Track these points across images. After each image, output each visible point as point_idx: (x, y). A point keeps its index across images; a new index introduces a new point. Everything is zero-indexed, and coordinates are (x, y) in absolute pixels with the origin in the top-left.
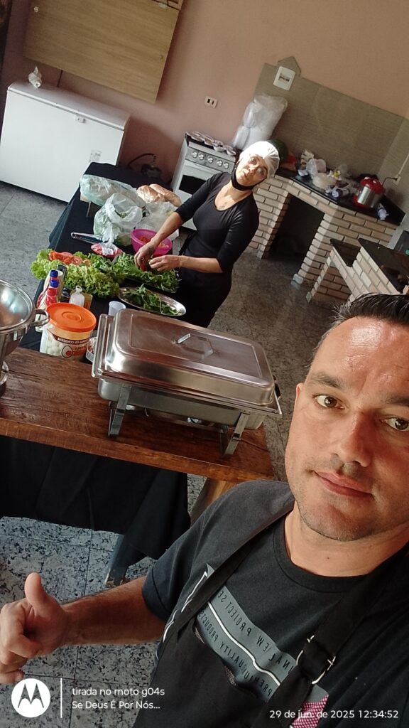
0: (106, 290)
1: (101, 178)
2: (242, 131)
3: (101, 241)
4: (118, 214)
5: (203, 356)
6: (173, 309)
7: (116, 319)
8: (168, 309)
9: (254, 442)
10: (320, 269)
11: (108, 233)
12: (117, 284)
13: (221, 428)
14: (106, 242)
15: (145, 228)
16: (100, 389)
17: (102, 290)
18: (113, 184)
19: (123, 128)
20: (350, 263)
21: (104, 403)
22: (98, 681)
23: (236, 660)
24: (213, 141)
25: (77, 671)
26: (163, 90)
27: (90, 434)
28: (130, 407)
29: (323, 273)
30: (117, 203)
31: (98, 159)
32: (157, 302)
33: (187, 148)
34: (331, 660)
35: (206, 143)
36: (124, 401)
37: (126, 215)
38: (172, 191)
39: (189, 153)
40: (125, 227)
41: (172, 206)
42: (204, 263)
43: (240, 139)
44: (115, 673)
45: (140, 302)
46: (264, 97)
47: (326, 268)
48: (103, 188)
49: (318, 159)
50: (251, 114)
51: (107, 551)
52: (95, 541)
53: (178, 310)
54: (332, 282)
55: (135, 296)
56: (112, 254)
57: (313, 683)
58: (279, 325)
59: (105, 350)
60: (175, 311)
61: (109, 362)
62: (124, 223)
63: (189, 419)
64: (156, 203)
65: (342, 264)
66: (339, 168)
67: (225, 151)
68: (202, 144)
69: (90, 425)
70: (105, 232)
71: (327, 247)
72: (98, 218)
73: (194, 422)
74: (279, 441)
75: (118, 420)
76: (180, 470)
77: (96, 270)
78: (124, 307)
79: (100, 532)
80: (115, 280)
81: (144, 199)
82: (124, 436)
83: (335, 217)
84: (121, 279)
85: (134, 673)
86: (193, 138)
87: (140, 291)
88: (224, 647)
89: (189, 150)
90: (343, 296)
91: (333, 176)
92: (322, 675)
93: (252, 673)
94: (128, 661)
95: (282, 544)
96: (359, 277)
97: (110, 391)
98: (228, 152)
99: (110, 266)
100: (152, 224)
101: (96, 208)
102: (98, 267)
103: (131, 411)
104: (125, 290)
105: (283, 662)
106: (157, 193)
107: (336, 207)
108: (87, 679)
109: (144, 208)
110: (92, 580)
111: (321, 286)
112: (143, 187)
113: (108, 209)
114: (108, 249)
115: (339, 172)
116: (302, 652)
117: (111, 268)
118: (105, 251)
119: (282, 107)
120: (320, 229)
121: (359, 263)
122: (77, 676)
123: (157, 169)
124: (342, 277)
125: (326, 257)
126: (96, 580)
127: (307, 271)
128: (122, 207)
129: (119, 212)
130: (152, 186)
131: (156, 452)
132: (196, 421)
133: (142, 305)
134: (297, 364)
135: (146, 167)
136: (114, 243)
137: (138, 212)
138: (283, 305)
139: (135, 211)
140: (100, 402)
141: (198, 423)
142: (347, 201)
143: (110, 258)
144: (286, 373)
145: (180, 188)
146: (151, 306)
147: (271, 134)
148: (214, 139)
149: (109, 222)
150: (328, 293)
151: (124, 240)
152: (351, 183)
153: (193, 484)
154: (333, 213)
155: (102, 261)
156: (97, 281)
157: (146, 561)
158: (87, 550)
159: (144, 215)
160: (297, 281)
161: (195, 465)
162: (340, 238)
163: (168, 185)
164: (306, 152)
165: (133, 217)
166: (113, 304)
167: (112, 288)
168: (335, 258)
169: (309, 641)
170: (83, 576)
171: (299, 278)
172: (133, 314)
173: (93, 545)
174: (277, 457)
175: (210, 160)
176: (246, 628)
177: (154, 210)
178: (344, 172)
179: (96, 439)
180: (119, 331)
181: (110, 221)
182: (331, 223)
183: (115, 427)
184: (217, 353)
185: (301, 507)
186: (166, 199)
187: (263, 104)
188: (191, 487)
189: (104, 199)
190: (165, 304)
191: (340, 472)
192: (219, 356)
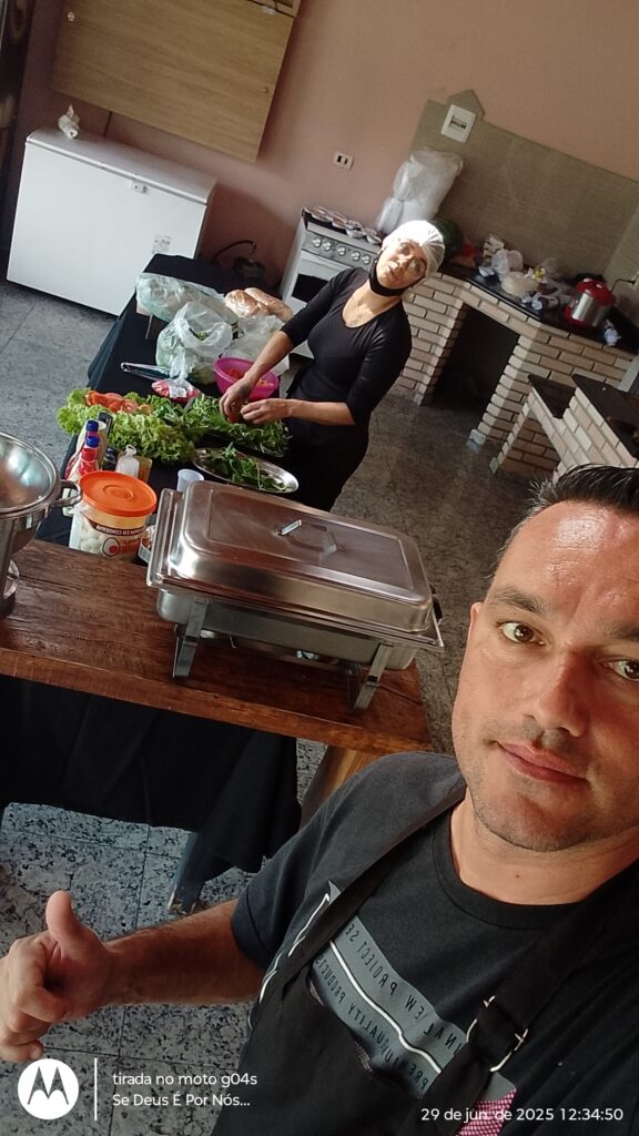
0: (173, 452)
1: (168, 279)
2: (391, 206)
3: (168, 376)
4: (195, 334)
5: (321, 556)
6: (279, 481)
7: (187, 497)
8: (270, 483)
9: (401, 690)
10: (512, 421)
11: (178, 364)
12: (191, 443)
13: (349, 667)
14: (175, 377)
15: (234, 356)
16: (160, 604)
17: (168, 452)
18: (186, 287)
19: (205, 201)
20: (558, 413)
21: (167, 626)
22: (155, 1059)
23: (373, 1033)
24: (345, 221)
25: (124, 1043)
26: (268, 143)
27: (145, 675)
28: (207, 634)
29: (516, 429)
30: (193, 317)
31: (166, 249)
32: (254, 471)
33: (305, 233)
34: (521, 1036)
35: (334, 225)
36: (197, 623)
37: (207, 335)
38: (281, 299)
39: (308, 240)
40: (206, 354)
41: (279, 321)
42: (326, 411)
43: (388, 218)
44: (182, 1046)
45: (226, 472)
46: (425, 153)
47: (521, 419)
48: (171, 293)
49: (510, 250)
50: (405, 179)
51: (172, 858)
52: (153, 842)
53: (286, 484)
54: (531, 442)
55: (219, 461)
56: (185, 396)
57: (493, 1069)
58: (447, 510)
59: (168, 544)
60: (281, 485)
61: (175, 563)
62: (204, 348)
63: (299, 652)
64: (254, 317)
65: (546, 414)
66: (543, 264)
67: (365, 237)
68: (328, 225)
69: (144, 661)
70: (174, 362)
71: (523, 388)
72: (163, 341)
73: (307, 658)
74: (444, 690)
75: (187, 653)
76: (284, 731)
77: (158, 420)
78: (202, 478)
79: (163, 828)
80: (189, 437)
81: (235, 311)
82: (198, 678)
83: (535, 341)
84: (199, 435)
85: (212, 1048)
86: (314, 216)
87: (227, 454)
88: (355, 1012)
89: (307, 236)
90: (548, 464)
91: (534, 277)
92: (507, 1057)
93: (397, 1054)
94: (202, 1028)
95: (447, 853)
96: (573, 434)
97: (175, 607)
98: (369, 239)
99: (180, 414)
100: (247, 351)
101: (160, 324)
102: (161, 415)
103: (208, 639)
104: (204, 452)
105: (445, 1037)
106: (256, 302)
107: (538, 324)
108: (138, 1056)
109: (235, 325)
110: (149, 902)
111: (514, 448)
112: (234, 293)
113: (179, 326)
114: (178, 388)
115: (543, 270)
116: (475, 1021)
117: (182, 418)
118: (173, 392)
119: (455, 169)
120: (512, 360)
121: (572, 413)
122: (124, 1051)
123: (258, 264)
124: (546, 435)
125: (521, 403)
126: (154, 902)
127: (492, 424)
128: (201, 323)
129: (196, 333)
130: (249, 291)
131: (247, 704)
132: (310, 656)
133: (230, 476)
134: (472, 570)
135: (241, 261)
136: (188, 379)
137: (226, 330)
138: (453, 478)
139: (221, 330)
140: (160, 625)
141: (313, 659)
142: (555, 316)
143: (181, 402)
144: (456, 583)
145: (294, 295)
146: (244, 478)
147: (436, 211)
148: (348, 218)
149: (180, 347)
150: (525, 459)
151: (203, 375)
152: (562, 288)
153: (309, 754)
154: (534, 334)
155: (168, 407)
156: (161, 438)
157: (233, 873)
158: (141, 855)
159: (235, 336)
160: (476, 440)
161: (308, 725)
162: (543, 373)
163: (274, 289)
164: (492, 240)
165: (218, 338)
166: (184, 474)
167: (182, 449)
168: (536, 406)
169: (487, 1004)
170: (135, 895)
171: (478, 436)
172: (214, 488)
173: (151, 848)
174: (440, 713)
175: (341, 250)
176: (390, 981)
177: (251, 328)
178: (551, 270)
179: (154, 684)
180: (191, 515)
181: (183, 345)
182: (530, 351)
183: (183, 663)
184: (343, 550)
185: (476, 797)
186: (271, 311)
187: (424, 164)
188: (305, 759)
189: (173, 311)
190: (267, 475)
191: (537, 744)
192: (347, 555)
